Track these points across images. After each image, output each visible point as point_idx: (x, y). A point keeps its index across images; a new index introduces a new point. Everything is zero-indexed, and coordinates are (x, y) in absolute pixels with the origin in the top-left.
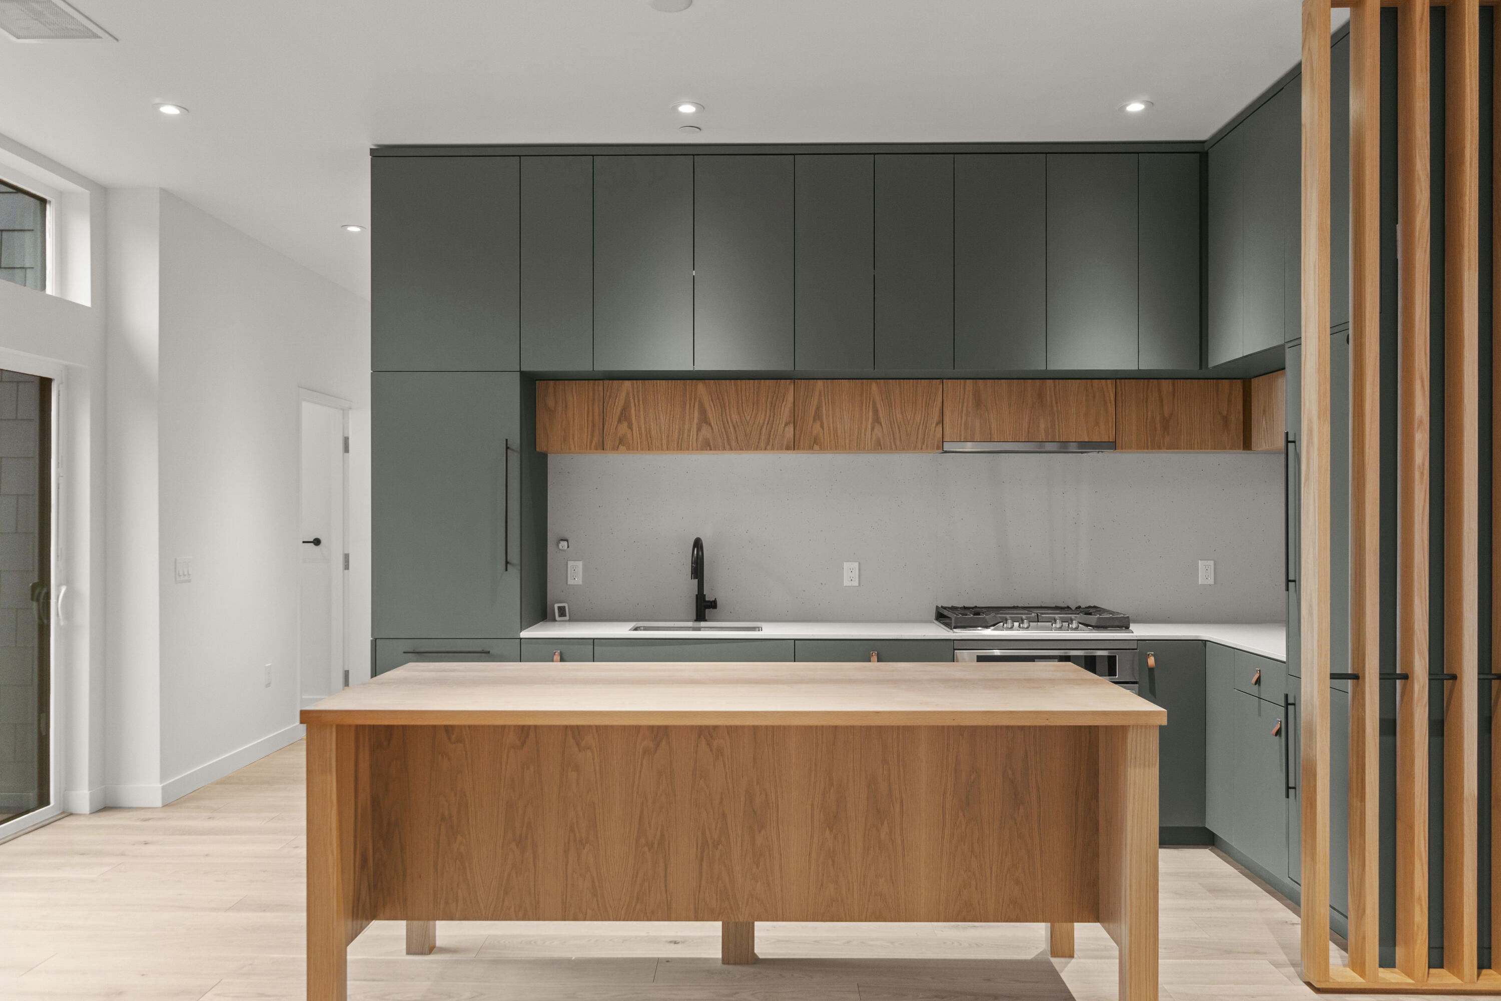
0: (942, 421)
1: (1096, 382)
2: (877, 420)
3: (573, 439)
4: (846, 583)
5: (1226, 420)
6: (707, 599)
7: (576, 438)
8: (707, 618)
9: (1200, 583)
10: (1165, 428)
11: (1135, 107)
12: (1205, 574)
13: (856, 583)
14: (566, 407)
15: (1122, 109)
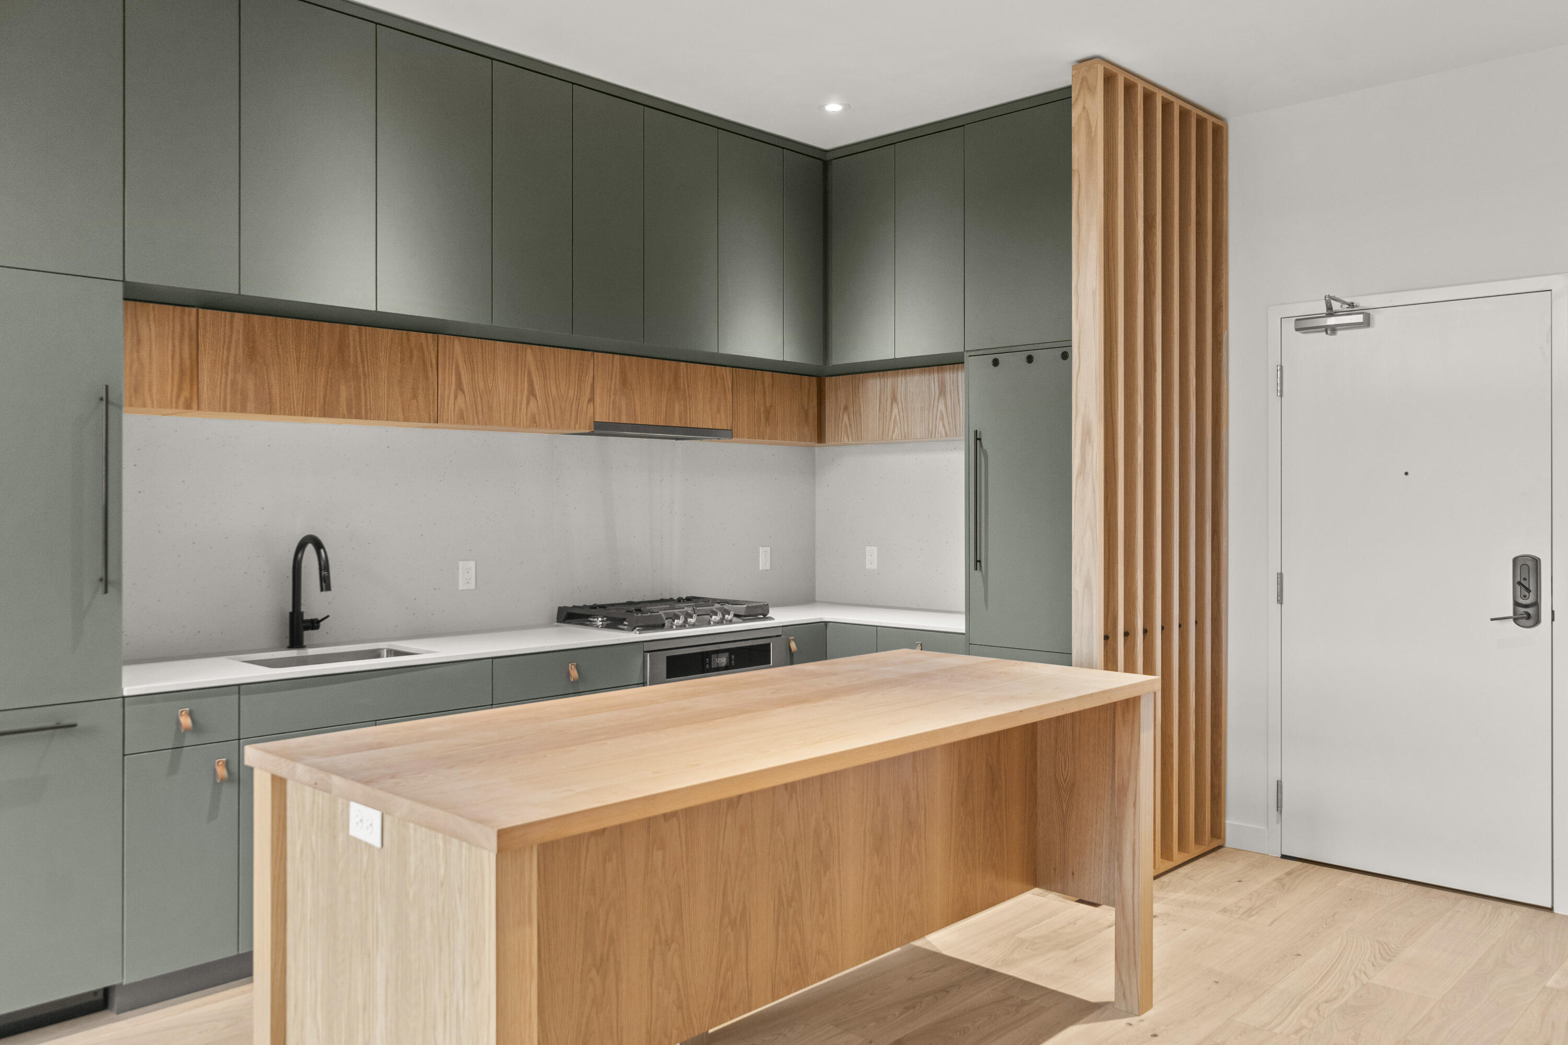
0: (592, 400)
1: (718, 368)
2: (532, 392)
3: (150, 390)
4: (462, 587)
5: (806, 413)
6: (306, 617)
7: (154, 390)
8: (305, 643)
9: (761, 569)
10: (767, 419)
11: (834, 107)
12: (764, 560)
13: (472, 586)
14: (139, 341)
15: (821, 107)
